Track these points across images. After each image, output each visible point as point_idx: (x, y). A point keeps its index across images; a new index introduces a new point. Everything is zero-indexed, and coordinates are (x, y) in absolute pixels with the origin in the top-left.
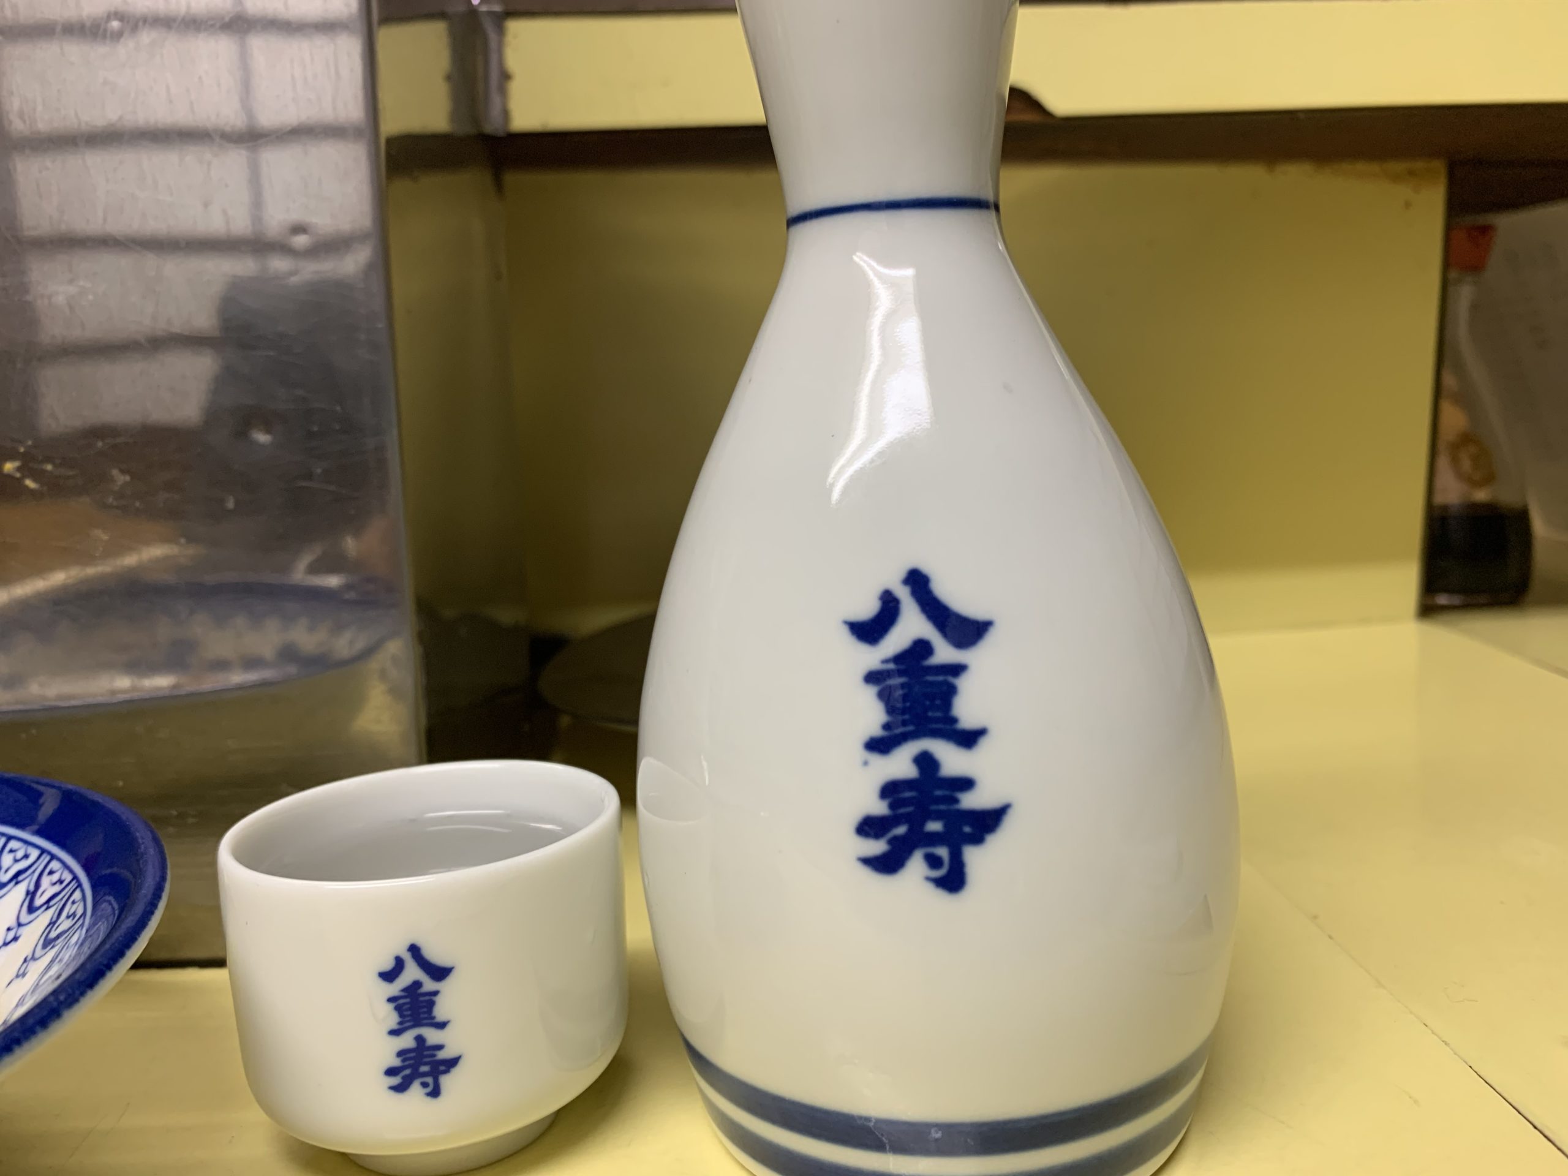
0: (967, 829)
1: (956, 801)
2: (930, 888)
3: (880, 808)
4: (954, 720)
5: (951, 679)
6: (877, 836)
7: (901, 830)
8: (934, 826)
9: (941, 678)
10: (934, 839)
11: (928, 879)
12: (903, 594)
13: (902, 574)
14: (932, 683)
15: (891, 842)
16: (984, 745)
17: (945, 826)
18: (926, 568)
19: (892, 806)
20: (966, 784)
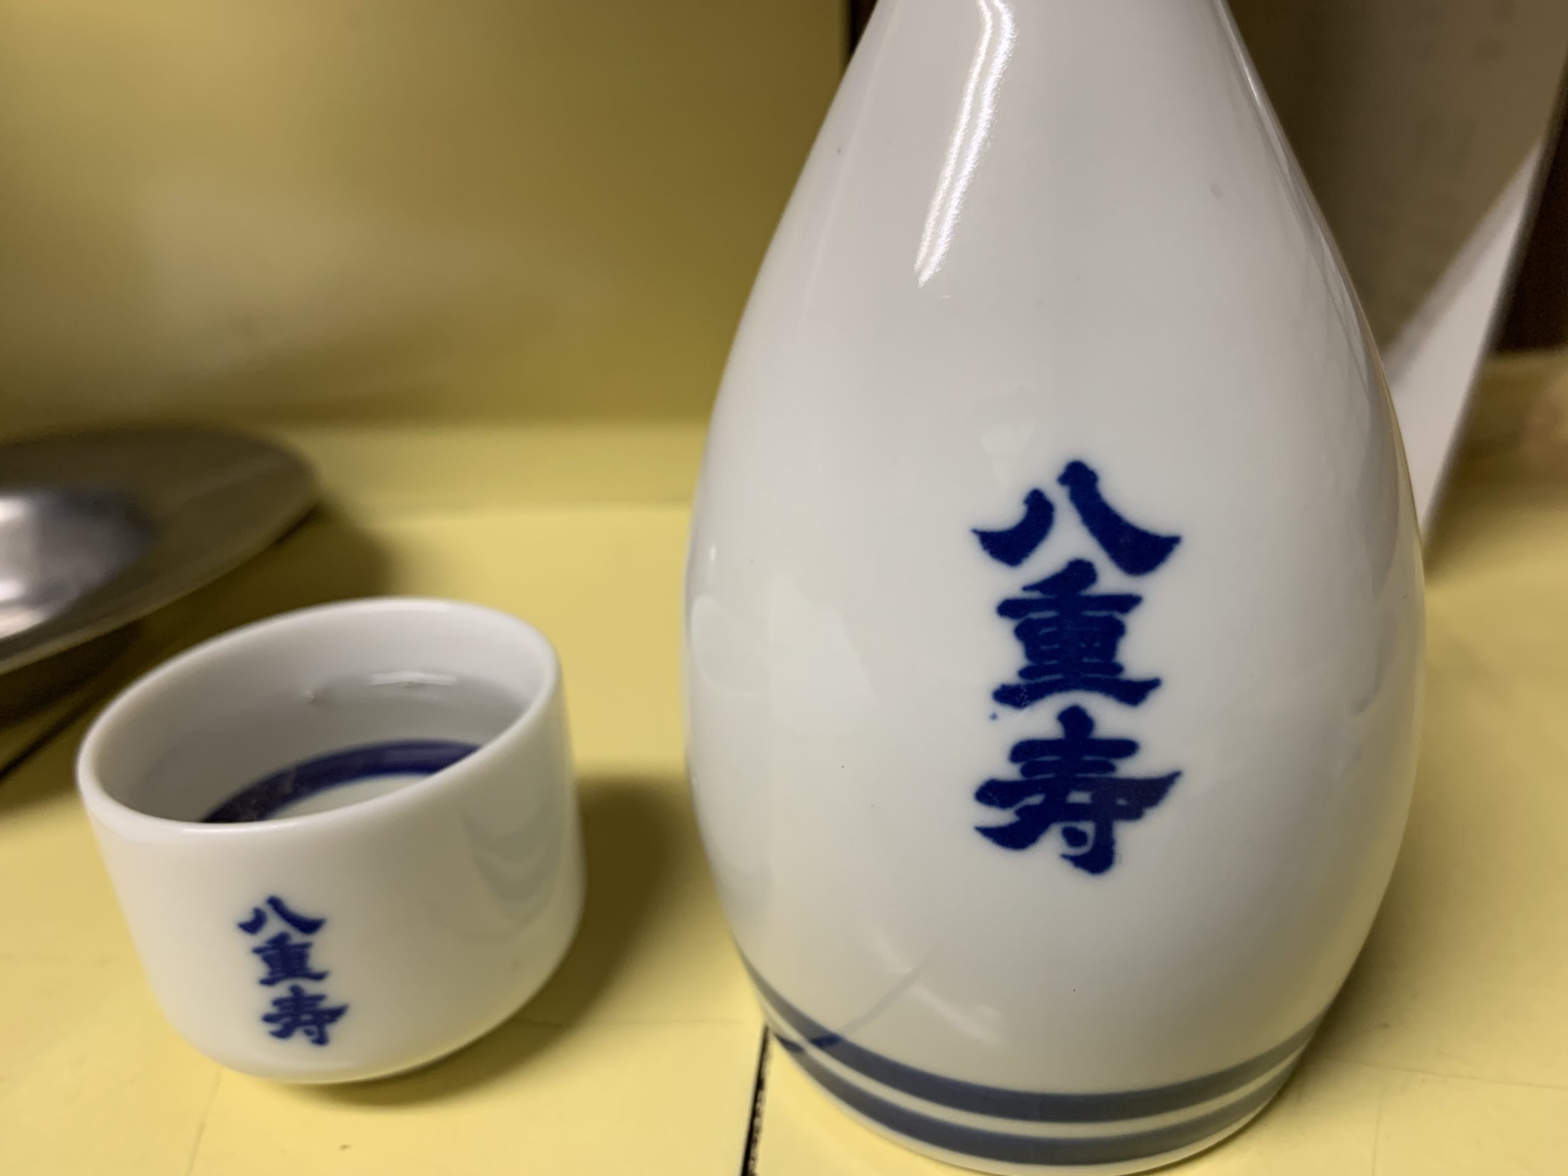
0: (1122, 802)
1: (1112, 768)
2: (1067, 867)
3: (1009, 772)
4: (1119, 669)
5: (1118, 616)
6: (1003, 804)
7: (1036, 800)
8: (1079, 797)
9: (1103, 614)
10: (1079, 812)
11: (1065, 857)
12: (1059, 496)
13: (1059, 468)
14: (1092, 619)
15: (1019, 813)
16: (1155, 701)
17: (1093, 797)
18: (1094, 461)
19: (1024, 771)
20: (1127, 748)
